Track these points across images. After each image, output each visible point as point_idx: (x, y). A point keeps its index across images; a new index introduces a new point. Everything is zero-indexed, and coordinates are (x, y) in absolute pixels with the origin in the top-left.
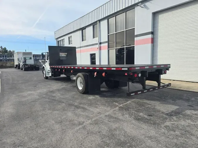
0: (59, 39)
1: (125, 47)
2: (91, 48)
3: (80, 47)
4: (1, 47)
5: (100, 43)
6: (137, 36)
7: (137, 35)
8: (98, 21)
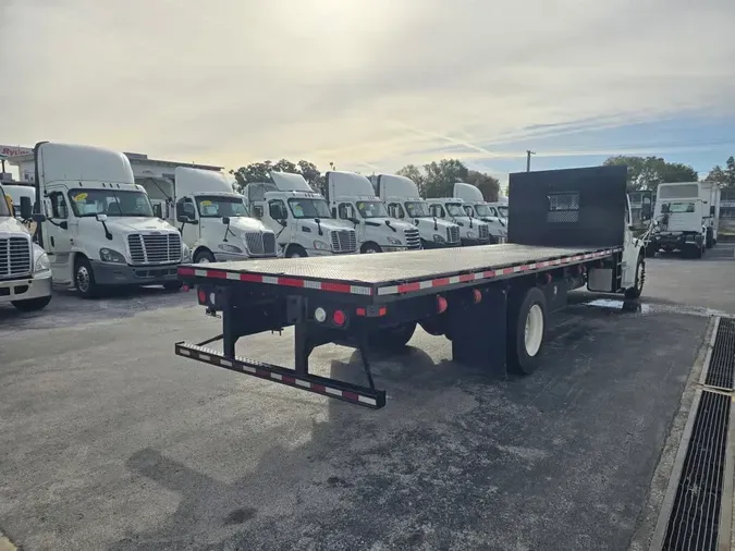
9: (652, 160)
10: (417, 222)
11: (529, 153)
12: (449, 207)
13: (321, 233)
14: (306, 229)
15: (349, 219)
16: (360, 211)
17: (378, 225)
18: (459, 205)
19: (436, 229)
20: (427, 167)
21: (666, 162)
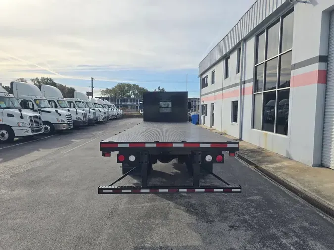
0: (204, 76)
1: (277, 90)
2: (234, 92)
3: (222, 89)
4: (159, 88)
5: (245, 82)
6: (295, 66)
7: (295, 64)
8: (242, 40)
9: (134, 85)
10: (69, 110)
11: (92, 78)
12: (77, 103)
13: (22, 117)
14: (10, 115)
15: (31, 109)
16: (37, 104)
17: (50, 112)
18: (80, 102)
19: (77, 114)
20: (32, 80)
21: (139, 86)
